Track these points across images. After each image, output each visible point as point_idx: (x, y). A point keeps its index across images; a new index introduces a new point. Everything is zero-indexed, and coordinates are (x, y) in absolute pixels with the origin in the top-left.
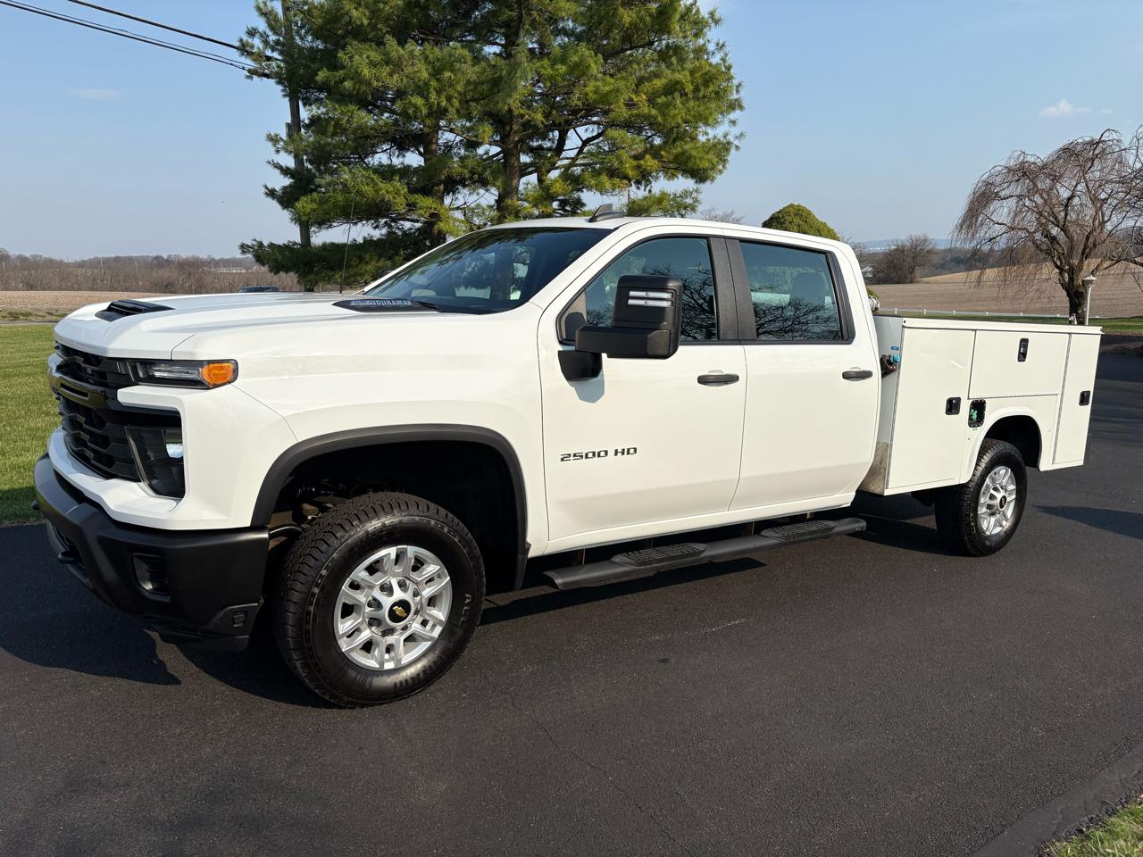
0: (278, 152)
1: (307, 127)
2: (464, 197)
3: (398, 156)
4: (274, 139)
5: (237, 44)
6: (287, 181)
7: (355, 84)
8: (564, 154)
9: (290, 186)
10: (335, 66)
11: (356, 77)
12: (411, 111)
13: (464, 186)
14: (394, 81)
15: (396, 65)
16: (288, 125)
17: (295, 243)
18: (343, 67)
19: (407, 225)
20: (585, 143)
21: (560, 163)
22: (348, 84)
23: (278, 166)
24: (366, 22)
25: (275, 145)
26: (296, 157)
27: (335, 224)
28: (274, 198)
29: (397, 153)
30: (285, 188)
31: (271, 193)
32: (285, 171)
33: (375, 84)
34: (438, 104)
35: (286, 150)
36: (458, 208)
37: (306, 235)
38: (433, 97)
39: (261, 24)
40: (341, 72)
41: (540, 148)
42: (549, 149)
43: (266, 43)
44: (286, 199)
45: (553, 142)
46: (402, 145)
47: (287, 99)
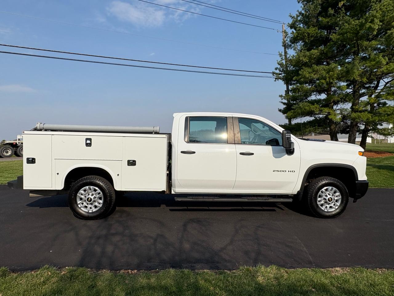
0: (282, 99)
1: (291, 91)
2: (340, 106)
3: (318, 96)
4: (281, 96)
5: (272, 72)
6: (285, 106)
7: (304, 79)
8: (379, 88)
9: (286, 107)
10: (298, 75)
11: (305, 77)
12: (321, 84)
13: (341, 102)
14: (316, 77)
15: (316, 72)
16: (286, 91)
17: (287, 124)
18: (301, 75)
19: (321, 116)
20: (387, 83)
21: (377, 91)
22: (302, 80)
23: (282, 103)
24: (307, 61)
25: (281, 98)
26: (287, 100)
27: (298, 118)
28: (281, 112)
29: (318, 94)
30: (284, 108)
31: (280, 110)
32: (284, 104)
33: (310, 78)
34: (329, 81)
35: (284, 99)
36: (338, 109)
37: (290, 121)
38: (328, 79)
39: (279, 67)
40: (300, 76)
41: (370, 87)
42: (373, 87)
43: (280, 71)
44: (284, 112)
45: (374, 84)
46: (320, 92)
47: (285, 85)
